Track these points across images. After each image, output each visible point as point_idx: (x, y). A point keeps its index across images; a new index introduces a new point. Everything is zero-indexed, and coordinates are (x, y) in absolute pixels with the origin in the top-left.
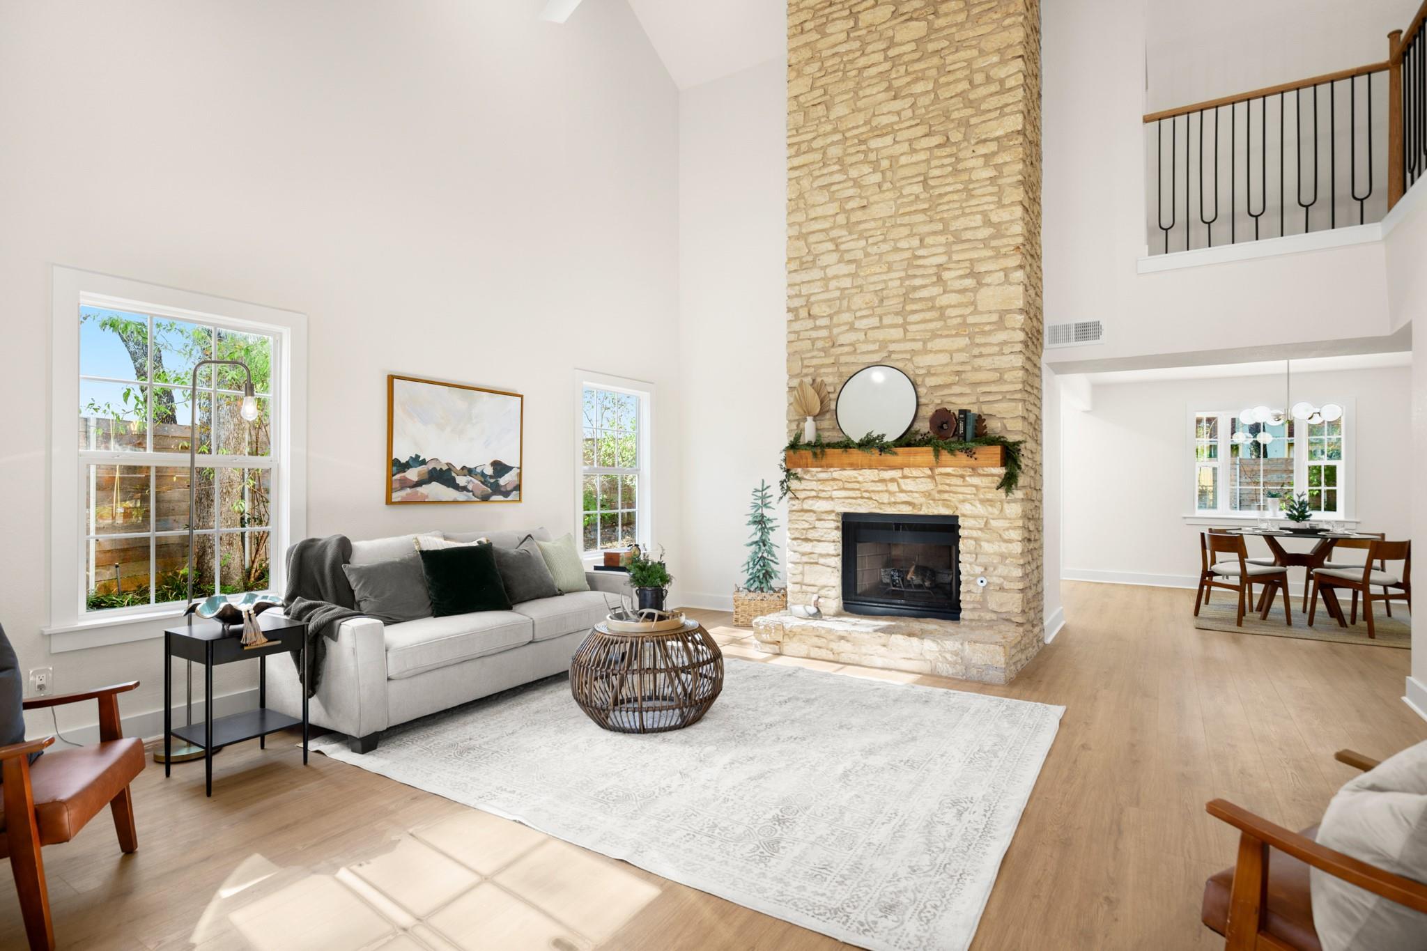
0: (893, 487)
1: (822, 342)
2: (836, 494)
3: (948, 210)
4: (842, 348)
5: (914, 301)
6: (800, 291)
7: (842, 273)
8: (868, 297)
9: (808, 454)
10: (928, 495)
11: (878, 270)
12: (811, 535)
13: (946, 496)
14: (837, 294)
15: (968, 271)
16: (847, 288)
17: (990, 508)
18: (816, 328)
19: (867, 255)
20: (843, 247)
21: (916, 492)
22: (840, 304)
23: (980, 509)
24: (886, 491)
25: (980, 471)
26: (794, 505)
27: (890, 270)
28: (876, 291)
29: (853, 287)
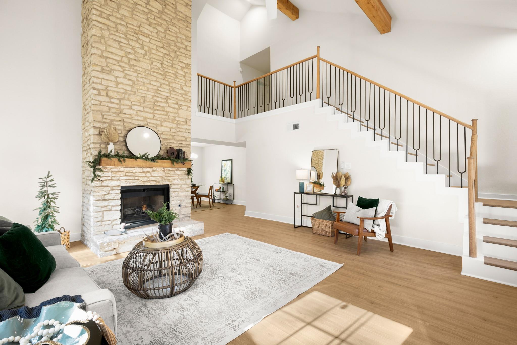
0: (149, 175)
1: (115, 110)
2: (121, 178)
3: (170, 78)
4: (125, 115)
5: (157, 105)
6: (101, 82)
7: (125, 83)
8: (139, 98)
9: (115, 160)
10: (162, 177)
11: (143, 88)
12: (107, 197)
13: (169, 178)
14: (123, 91)
15: (176, 102)
16: (127, 90)
17: (182, 181)
18: (111, 102)
19: (138, 80)
20: (126, 72)
21: (158, 176)
22: (124, 96)
23: (180, 182)
24: (145, 176)
25: (180, 169)
26: (97, 184)
27: (148, 90)
28: (141, 96)
29: (131, 91)
